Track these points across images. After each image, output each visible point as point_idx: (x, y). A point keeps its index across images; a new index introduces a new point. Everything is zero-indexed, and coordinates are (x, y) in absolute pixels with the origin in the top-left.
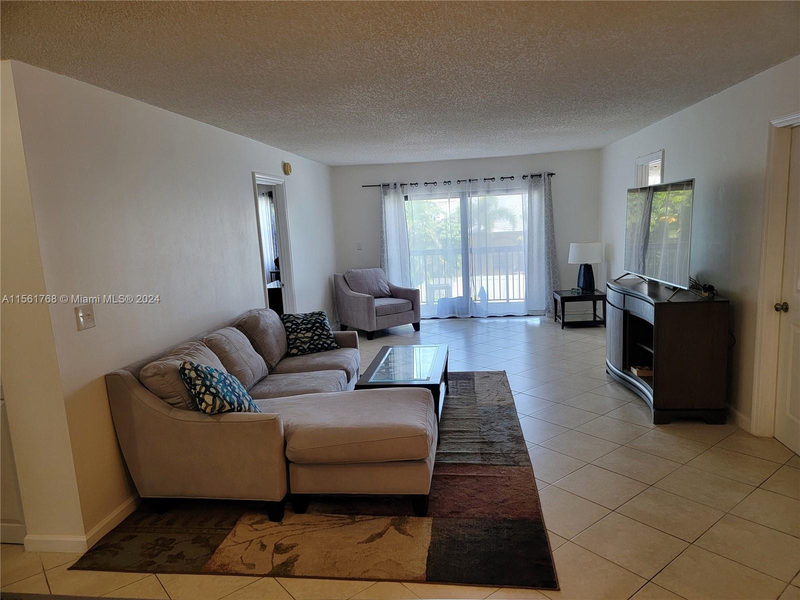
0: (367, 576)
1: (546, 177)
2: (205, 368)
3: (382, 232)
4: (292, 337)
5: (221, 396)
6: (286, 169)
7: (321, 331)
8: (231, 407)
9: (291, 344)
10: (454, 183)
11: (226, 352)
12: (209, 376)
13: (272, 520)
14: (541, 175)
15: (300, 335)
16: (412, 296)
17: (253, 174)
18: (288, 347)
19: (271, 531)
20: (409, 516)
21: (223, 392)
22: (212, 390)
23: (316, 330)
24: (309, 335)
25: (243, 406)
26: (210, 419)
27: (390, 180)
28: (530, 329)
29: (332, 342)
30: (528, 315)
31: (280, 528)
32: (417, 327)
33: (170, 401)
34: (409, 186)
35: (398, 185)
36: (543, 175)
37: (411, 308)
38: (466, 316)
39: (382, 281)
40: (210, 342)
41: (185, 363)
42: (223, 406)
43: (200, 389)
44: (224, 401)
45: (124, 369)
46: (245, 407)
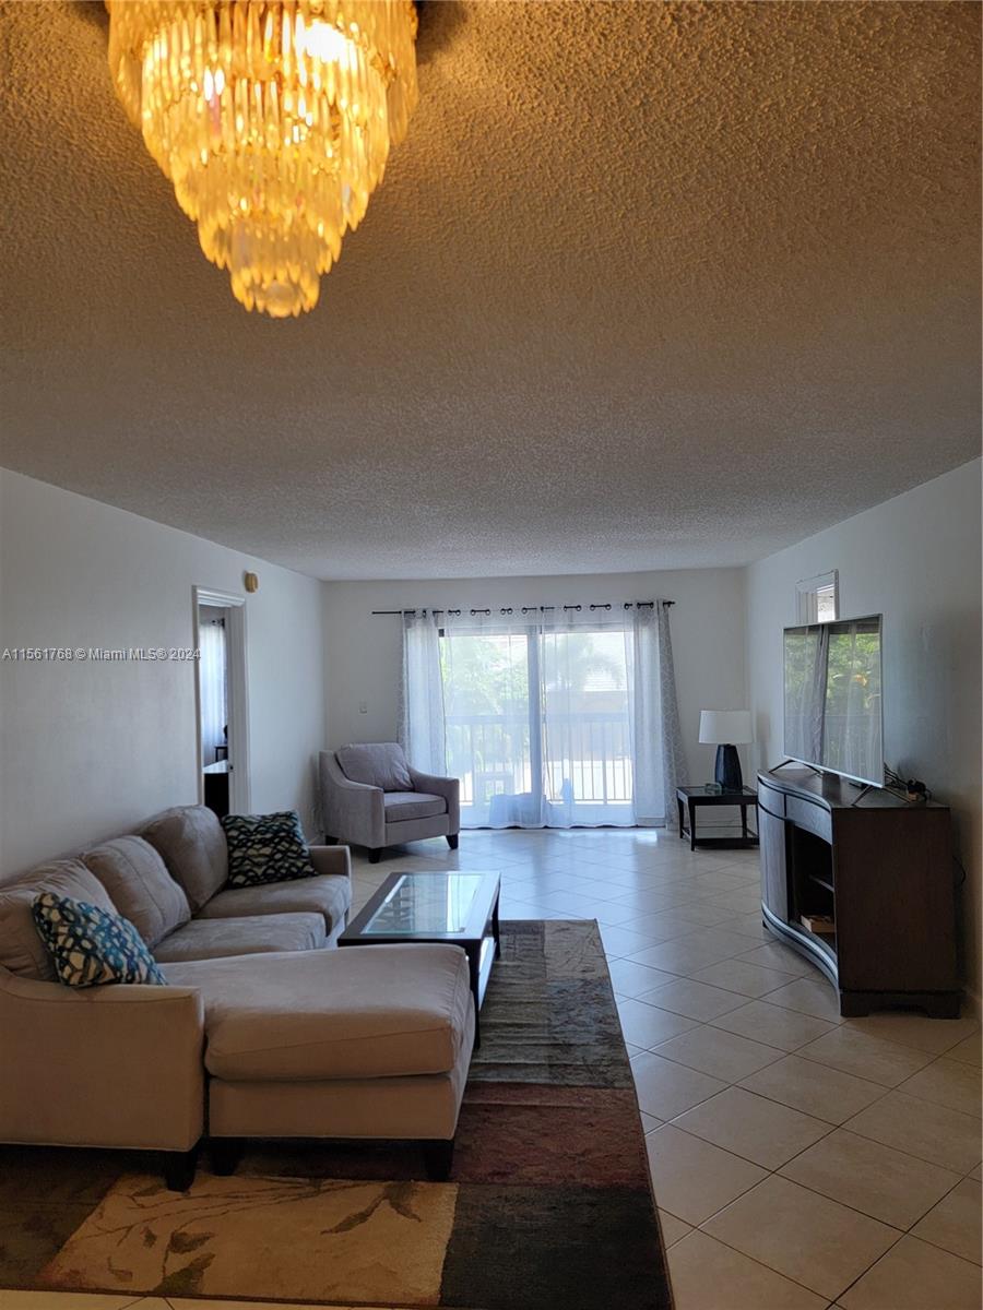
0: (332, 1296)
1: (661, 607)
2: (79, 905)
3: (401, 685)
4: (237, 854)
5: (100, 955)
6: (249, 582)
7: (287, 845)
8: (115, 974)
9: (236, 867)
10: (517, 613)
11: (119, 878)
12: (83, 920)
13: (171, 1187)
14: (652, 604)
15: (251, 852)
16: (446, 791)
17: (194, 589)
18: (230, 873)
19: (169, 1210)
20: (416, 1180)
21: (104, 946)
22: (86, 944)
23: (279, 843)
24: (267, 851)
25: (137, 973)
26: (75, 996)
27: (418, 606)
28: (640, 849)
29: (305, 864)
30: (637, 827)
31: (185, 1204)
32: (453, 842)
34: (446, 613)
35: (429, 613)
36: (655, 603)
37: (444, 809)
38: (535, 826)
39: (398, 765)
40: (94, 861)
41: (44, 895)
42: (101, 973)
43: (65, 941)
44: (105, 965)
46: (140, 976)
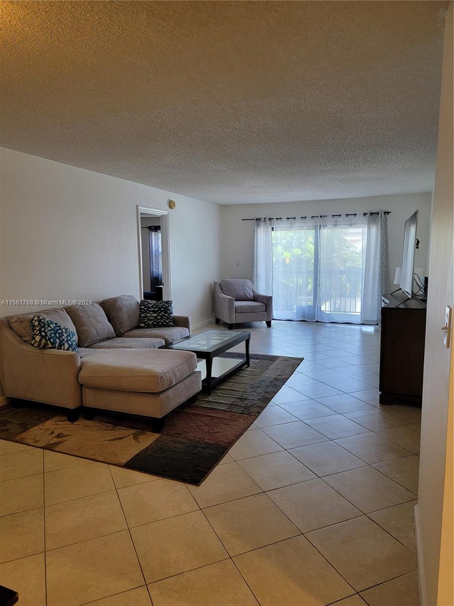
0: (92, 457)
1: (383, 214)
2: (47, 321)
3: (253, 253)
4: (143, 315)
5: (48, 338)
6: (171, 204)
7: (163, 314)
8: (52, 345)
9: (141, 320)
10: (309, 219)
11: (79, 317)
12: (46, 326)
14: (378, 213)
15: (148, 315)
16: (267, 302)
17: (137, 206)
18: (139, 322)
19: (64, 426)
20: (148, 431)
23: (160, 312)
24: (155, 315)
25: (63, 347)
26: (38, 351)
27: (262, 216)
28: (364, 335)
29: (170, 322)
30: (363, 324)
32: (269, 324)
33: (24, 339)
34: (275, 220)
35: (267, 219)
36: (380, 213)
37: (264, 309)
38: (313, 321)
39: (247, 289)
41: (35, 316)
42: (46, 344)
43: (36, 332)
45: (5, 318)
46: (64, 348)
